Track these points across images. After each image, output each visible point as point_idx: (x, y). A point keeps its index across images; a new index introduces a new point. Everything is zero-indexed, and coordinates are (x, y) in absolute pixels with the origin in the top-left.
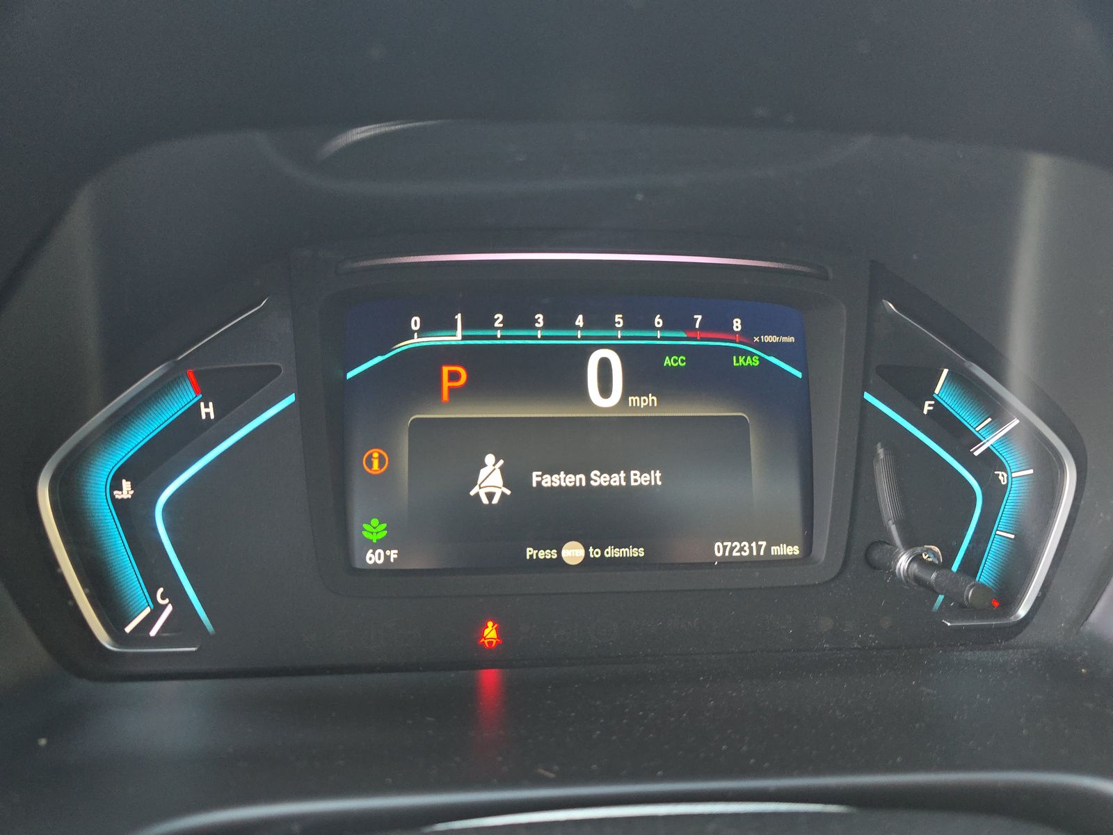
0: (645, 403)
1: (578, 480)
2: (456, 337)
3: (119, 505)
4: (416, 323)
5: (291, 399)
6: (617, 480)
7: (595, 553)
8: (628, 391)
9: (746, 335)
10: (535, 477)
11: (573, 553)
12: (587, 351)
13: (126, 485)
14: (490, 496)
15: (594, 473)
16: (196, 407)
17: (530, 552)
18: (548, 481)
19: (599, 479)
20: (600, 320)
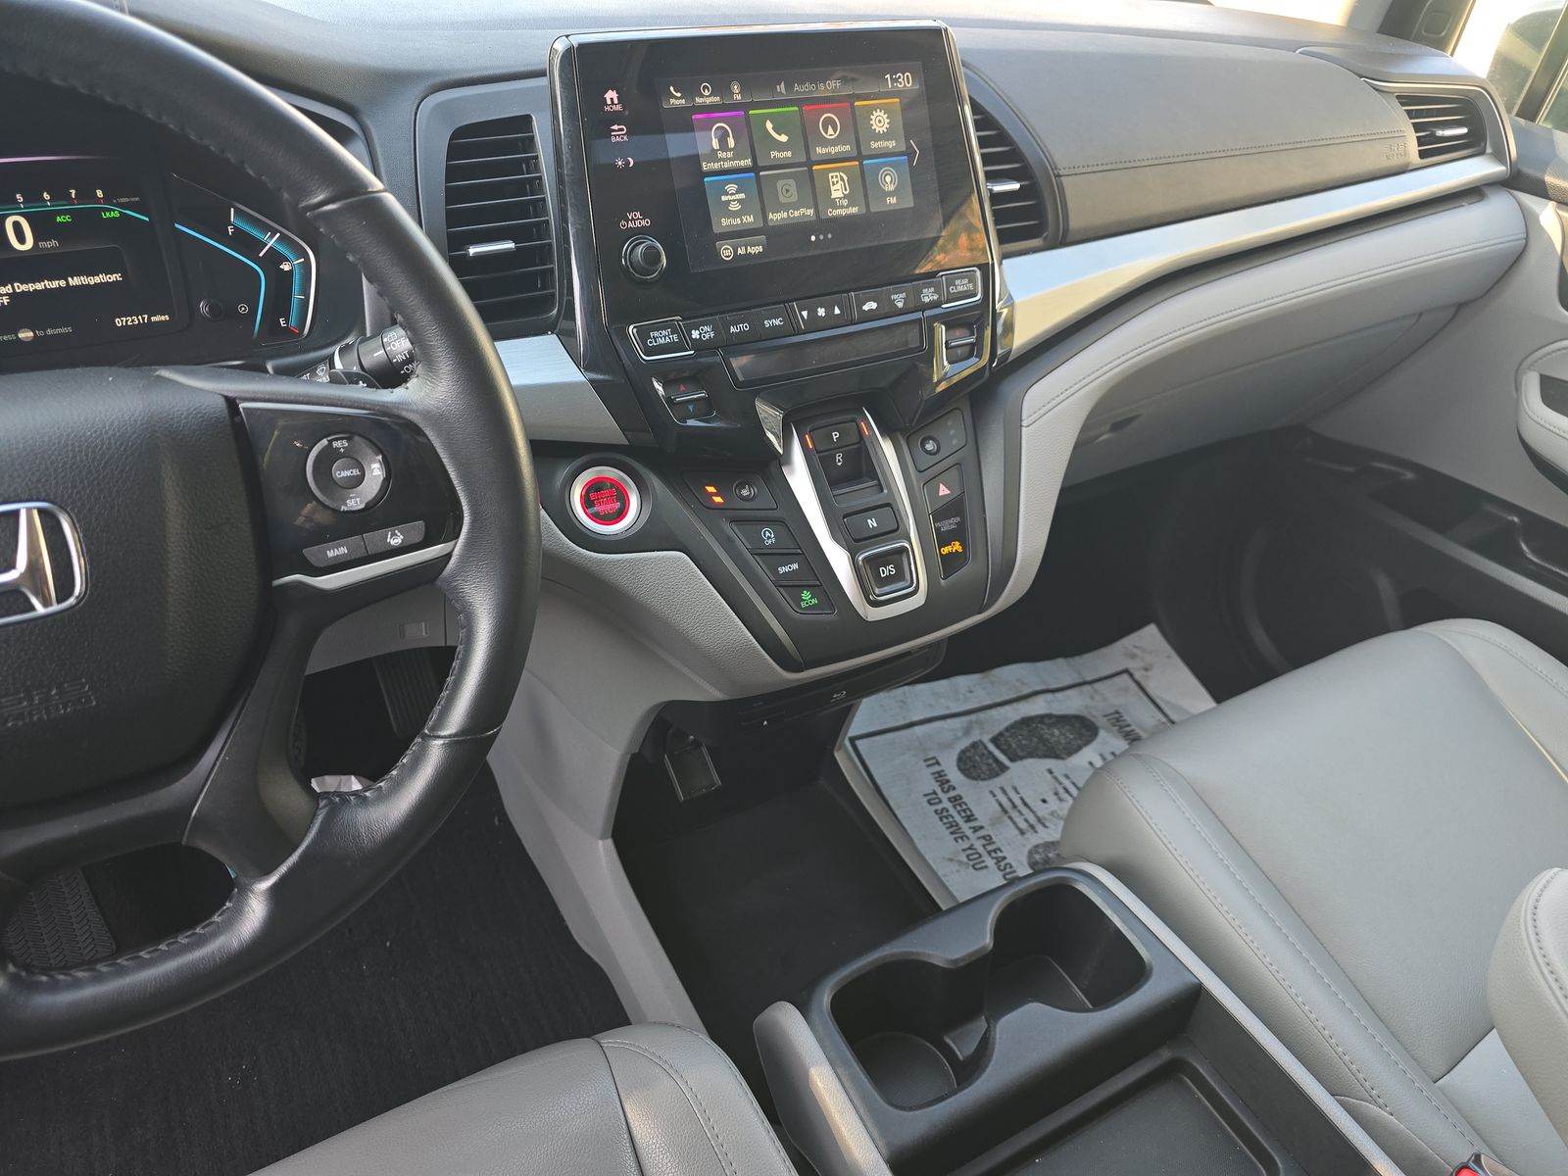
0: (50, 244)
7: (40, 333)
8: (37, 238)
9: (107, 199)
11: (26, 335)
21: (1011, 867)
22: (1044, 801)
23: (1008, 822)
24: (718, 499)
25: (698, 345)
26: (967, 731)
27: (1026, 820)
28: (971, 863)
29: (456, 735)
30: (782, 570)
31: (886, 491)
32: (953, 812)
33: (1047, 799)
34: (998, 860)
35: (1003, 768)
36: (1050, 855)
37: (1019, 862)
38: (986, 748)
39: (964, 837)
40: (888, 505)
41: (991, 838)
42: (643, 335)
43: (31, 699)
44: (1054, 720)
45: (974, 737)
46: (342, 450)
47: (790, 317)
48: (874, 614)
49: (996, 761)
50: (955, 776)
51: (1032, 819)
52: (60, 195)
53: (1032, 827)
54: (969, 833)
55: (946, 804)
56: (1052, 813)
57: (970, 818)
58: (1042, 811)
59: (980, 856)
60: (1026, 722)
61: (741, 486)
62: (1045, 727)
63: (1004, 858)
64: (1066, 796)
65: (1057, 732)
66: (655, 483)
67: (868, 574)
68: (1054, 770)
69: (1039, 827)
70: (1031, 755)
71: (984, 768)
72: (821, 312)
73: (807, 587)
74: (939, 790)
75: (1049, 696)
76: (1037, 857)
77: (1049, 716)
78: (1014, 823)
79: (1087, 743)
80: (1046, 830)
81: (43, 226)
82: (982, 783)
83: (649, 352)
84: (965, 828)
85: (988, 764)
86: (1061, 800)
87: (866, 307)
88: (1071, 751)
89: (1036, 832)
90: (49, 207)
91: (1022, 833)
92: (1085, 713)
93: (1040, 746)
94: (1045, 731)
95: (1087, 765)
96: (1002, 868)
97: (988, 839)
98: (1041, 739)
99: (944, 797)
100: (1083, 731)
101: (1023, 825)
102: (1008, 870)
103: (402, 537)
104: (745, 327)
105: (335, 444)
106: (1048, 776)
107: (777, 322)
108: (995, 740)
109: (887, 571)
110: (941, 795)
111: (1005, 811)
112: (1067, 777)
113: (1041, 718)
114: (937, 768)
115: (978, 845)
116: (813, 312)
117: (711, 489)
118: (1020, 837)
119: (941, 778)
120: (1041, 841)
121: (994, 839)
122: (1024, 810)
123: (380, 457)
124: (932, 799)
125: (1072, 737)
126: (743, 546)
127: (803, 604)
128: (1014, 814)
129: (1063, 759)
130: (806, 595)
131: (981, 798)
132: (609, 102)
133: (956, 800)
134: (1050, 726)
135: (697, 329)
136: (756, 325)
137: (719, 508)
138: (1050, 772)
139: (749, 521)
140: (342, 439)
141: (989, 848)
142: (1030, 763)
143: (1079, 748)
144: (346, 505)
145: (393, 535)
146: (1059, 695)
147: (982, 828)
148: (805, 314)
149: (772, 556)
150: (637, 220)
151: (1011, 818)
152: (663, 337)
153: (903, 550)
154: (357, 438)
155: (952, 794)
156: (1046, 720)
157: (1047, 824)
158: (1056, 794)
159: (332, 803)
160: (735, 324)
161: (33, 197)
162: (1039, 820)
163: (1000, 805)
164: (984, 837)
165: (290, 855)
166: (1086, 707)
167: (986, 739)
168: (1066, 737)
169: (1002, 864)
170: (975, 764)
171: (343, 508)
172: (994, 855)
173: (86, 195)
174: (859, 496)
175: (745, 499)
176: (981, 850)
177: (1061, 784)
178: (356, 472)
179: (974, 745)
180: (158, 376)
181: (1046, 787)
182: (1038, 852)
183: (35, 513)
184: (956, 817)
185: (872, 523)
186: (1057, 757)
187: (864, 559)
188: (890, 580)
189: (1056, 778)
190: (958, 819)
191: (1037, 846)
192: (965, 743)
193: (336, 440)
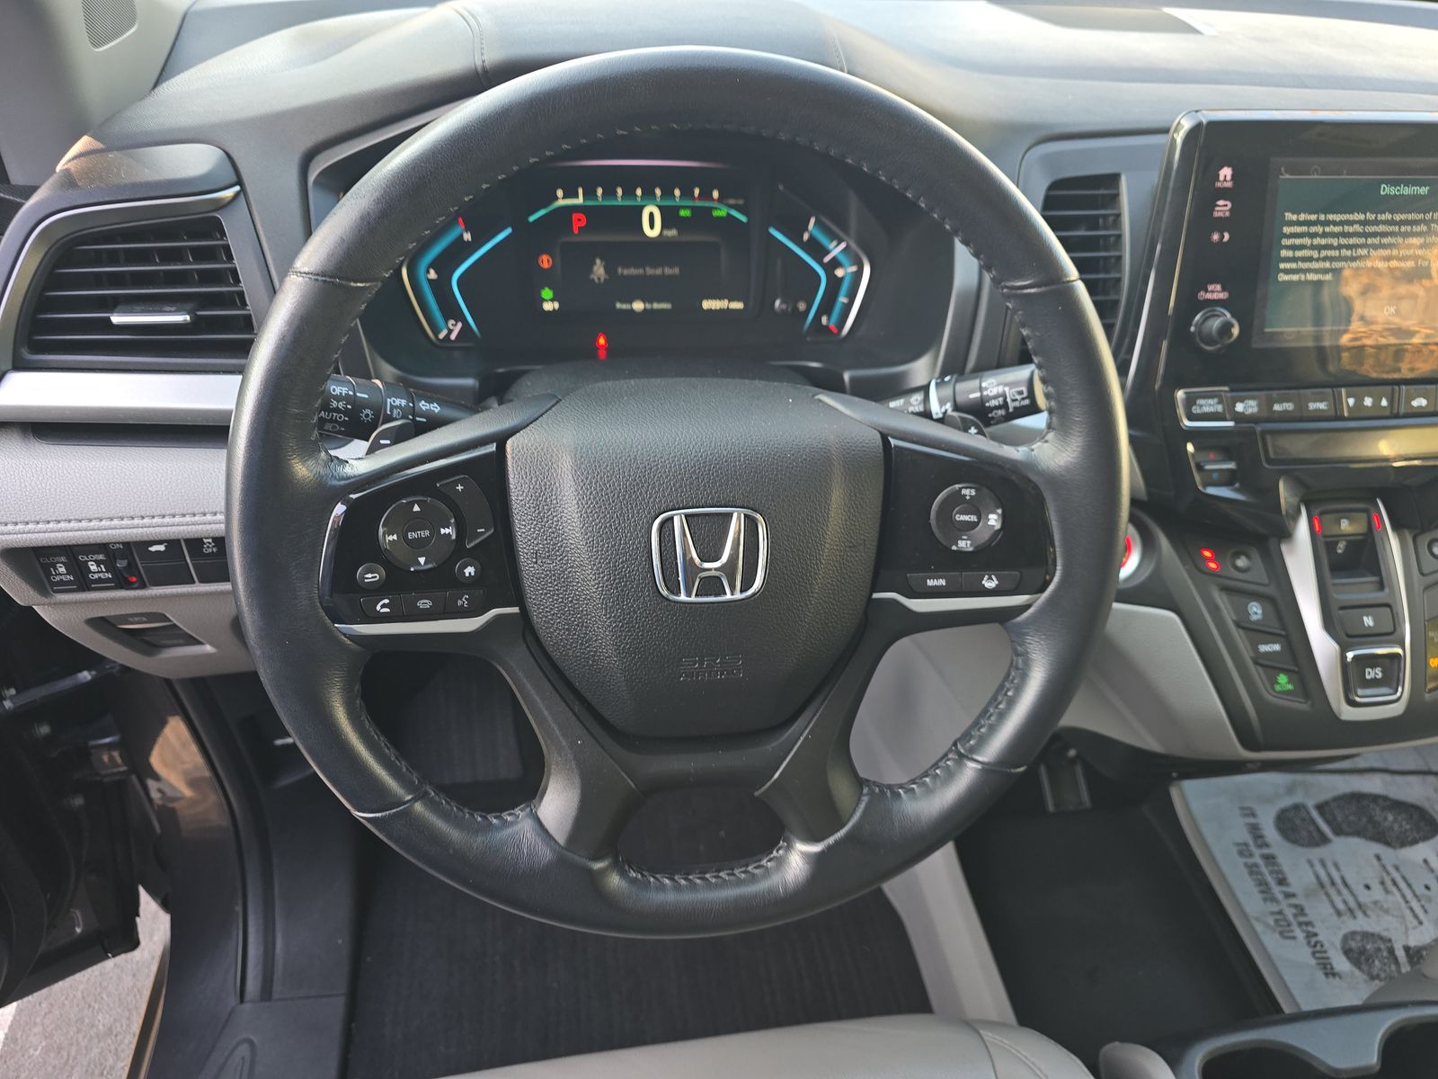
0: (672, 233)
1: (641, 271)
2: (580, 200)
3: (430, 281)
4: (560, 193)
5: (508, 231)
6: (659, 271)
7: (648, 306)
8: (664, 226)
9: (720, 200)
10: (620, 270)
11: (638, 306)
12: (641, 208)
13: (432, 271)
14: (599, 279)
15: (648, 269)
16: (462, 236)
17: (619, 305)
18: (626, 272)
19: (650, 271)
20: (648, 194)
21: (1322, 946)
22: (1368, 887)
23: (1324, 898)
24: (1212, 565)
25: (1238, 418)
26: (1290, 790)
27: (1345, 902)
28: (1279, 929)
29: (988, 764)
30: (1264, 648)
31: (1387, 590)
32: (1264, 870)
33: (1372, 886)
34: (1310, 935)
35: (1324, 840)
36: (1369, 947)
37: (1333, 944)
38: (1308, 813)
39: (1274, 900)
40: (1388, 605)
41: (1302, 910)
42: (1190, 401)
43: (701, 663)
44: (1388, 803)
45: (1298, 798)
46: (968, 498)
47: (1337, 402)
48: (1348, 713)
49: (1318, 829)
50: (1271, 833)
51: (1352, 904)
52: (687, 193)
53: (1351, 910)
54: (1280, 897)
55: (1258, 860)
56: (1376, 903)
57: (1282, 881)
58: (1364, 897)
59: (1289, 925)
60: (1357, 797)
61: (1237, 555)
62: (1378, 809)
63: (1316, 935)
64: (1394, 889)
65: (1390, 818)
66: (1164, 542)
67: (1352, 673)
68: (1383, 857)
69: (1359, 914)
70: (1358, 833)
71: (1304, 833)
72: (1368, 402)
73: (1285, 671)
74: (1251, 843)
75: (1388, 777)
76: (1353, 944)
77: (1385, 798)
78: (1332, 902)
79: (1426, 838)
80: (1366, 919)
81: (669, 217)
82: (1300, 850)
83: (1191, 417)
84: (1277, 890)
85: (1309, 832)
86: (1387, 891)
87: (1415, 403)
88: (1405, 842)
89: (1355, 917)
90: (678, 201)
91: (1339, 913)
92: (1426, 805)
93: (1370, 827)
94: (1377, 813)
95: (1421, 862)
96: (1313, 943)
97: (1300, 910)
98: (1371, 820)
99: (1257, 852)
100: (1422, 824)
101: (1341, 906)
102: (1318, 948)
103: (997, 582)
104: (1289, 406)
105: (964, 492)
106: (1375, 862)
107: (1322, 406)
108: (1320, 808)
109: (1373, 673)
110: (1253, 848)
111: (1322, 885)
112: (1397, 868)
113: (1375, 798)
114: (1252, 820)
115: (1289, 913)
116: (1359, 400)
117: (1207, 554)
118: (1335, 918)
119: (1255, 831)
120: (1358, 929)
121: (1307, 911)
122: (1345, 891)
123: (1000, 511)
124: (1244, 851)
125: (1408, 827)
126: (1229, 616)
127: (1278, 688)
128: (1332, 892)
129: (1394, 847)
130: (1283, 679)
131: (1298, 865)
132: (1221, 178)
133: (1270, 859)
134: (1384, 809)
135: (1242, 401)
136: (1301, 405)
137: (1212, 574)
138: (1378, 858)
139: (1239, 593)
140: (971, 488)
141: (1302, 919)
142: (1355, 842)
143: (1414, 842)
144: (957, 544)
145: (990, 578)
146: (1399, 779)
147: (1293, 895)
148: (1351, 401)
149: (1256, 632)
150: (1216, 292)
151: (1327, 895)
152: (1209, 405)
153: (1396, 656)
154: (985, 491)
155: (1265, 851)
156: (1380, 801)
157: (1369, 912)
158: (1383, 883)
159: (872, 793)
160: (1280, 401)
161: (668, 193)
162: (1360, 906)
163: (1317, 877)
164: (1296, 906)
165: (838, 830)
166: (1428, 799)
167: (1310, 804)
168: (1401, 826)
169: (1313, 940)
170: (1293, 825)
171: (954, 548)
172: (1304, 928)
173: (706, 195)
174: (1356, 589)
175: (1237, 568)
176: (1290, 918)
177: (1388, 873)
178: (973, 518)
179: (1297, 807)
180: (820, 400)
181: (1371, 873)
182: (1353, 939)
183: (742, 516)
184: (1270, 878)
185: (1368, 621)
186: (1388, 844)
187: (1355, 658)
188: (1375, 683)
189: (1384, 867)
190: (1270, 879)
191: (1354, 933)
192: (1287, 802)
193: (966, 488)
